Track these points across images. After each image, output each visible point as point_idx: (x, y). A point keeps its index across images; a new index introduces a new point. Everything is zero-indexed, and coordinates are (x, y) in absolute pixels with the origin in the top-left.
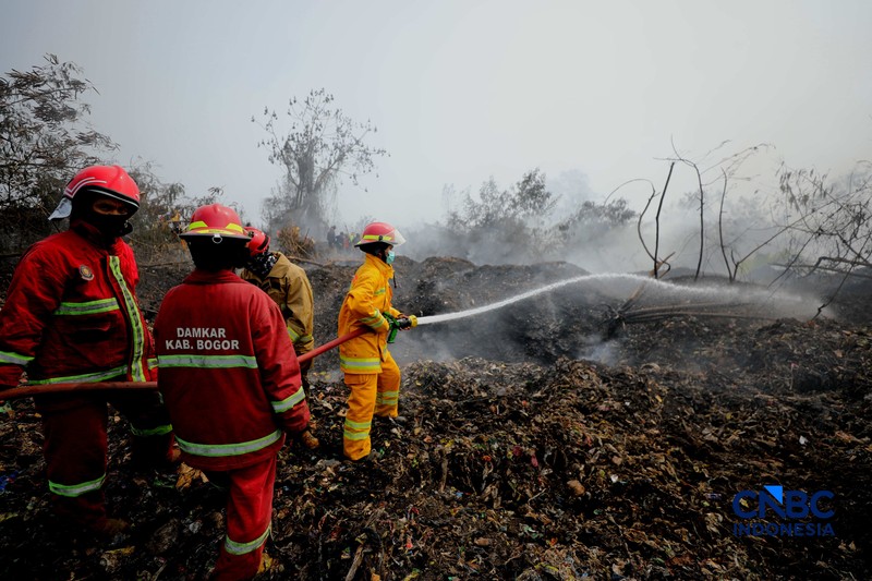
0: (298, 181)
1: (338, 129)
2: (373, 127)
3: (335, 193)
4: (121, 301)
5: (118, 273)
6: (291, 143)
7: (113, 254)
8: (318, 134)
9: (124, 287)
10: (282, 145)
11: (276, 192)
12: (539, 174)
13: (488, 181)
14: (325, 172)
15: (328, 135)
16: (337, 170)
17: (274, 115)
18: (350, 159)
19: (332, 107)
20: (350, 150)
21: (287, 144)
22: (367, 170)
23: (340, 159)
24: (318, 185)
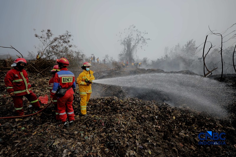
0: (127, 49)
1: (137, 35)
2: (146, 33)
3: (136, 52)
4: (23, 79)
5: (22, 75)
6: (125, 40)
7: (21, 72)
8: (132, 36)
9: (23, 77)
10: (123, 40)
11: (121, 53)
12: (193, 41)
13: (177, 45)
14: (134, 46)
15: (134, 37)
16: (137, 45)
17: (121, 33)
18: (140, 42)
19: (135, 29)
20: (140, 40)
21: (124, 40)
22: (145, 44)
23: (138, 42)
24: (132, 50)
